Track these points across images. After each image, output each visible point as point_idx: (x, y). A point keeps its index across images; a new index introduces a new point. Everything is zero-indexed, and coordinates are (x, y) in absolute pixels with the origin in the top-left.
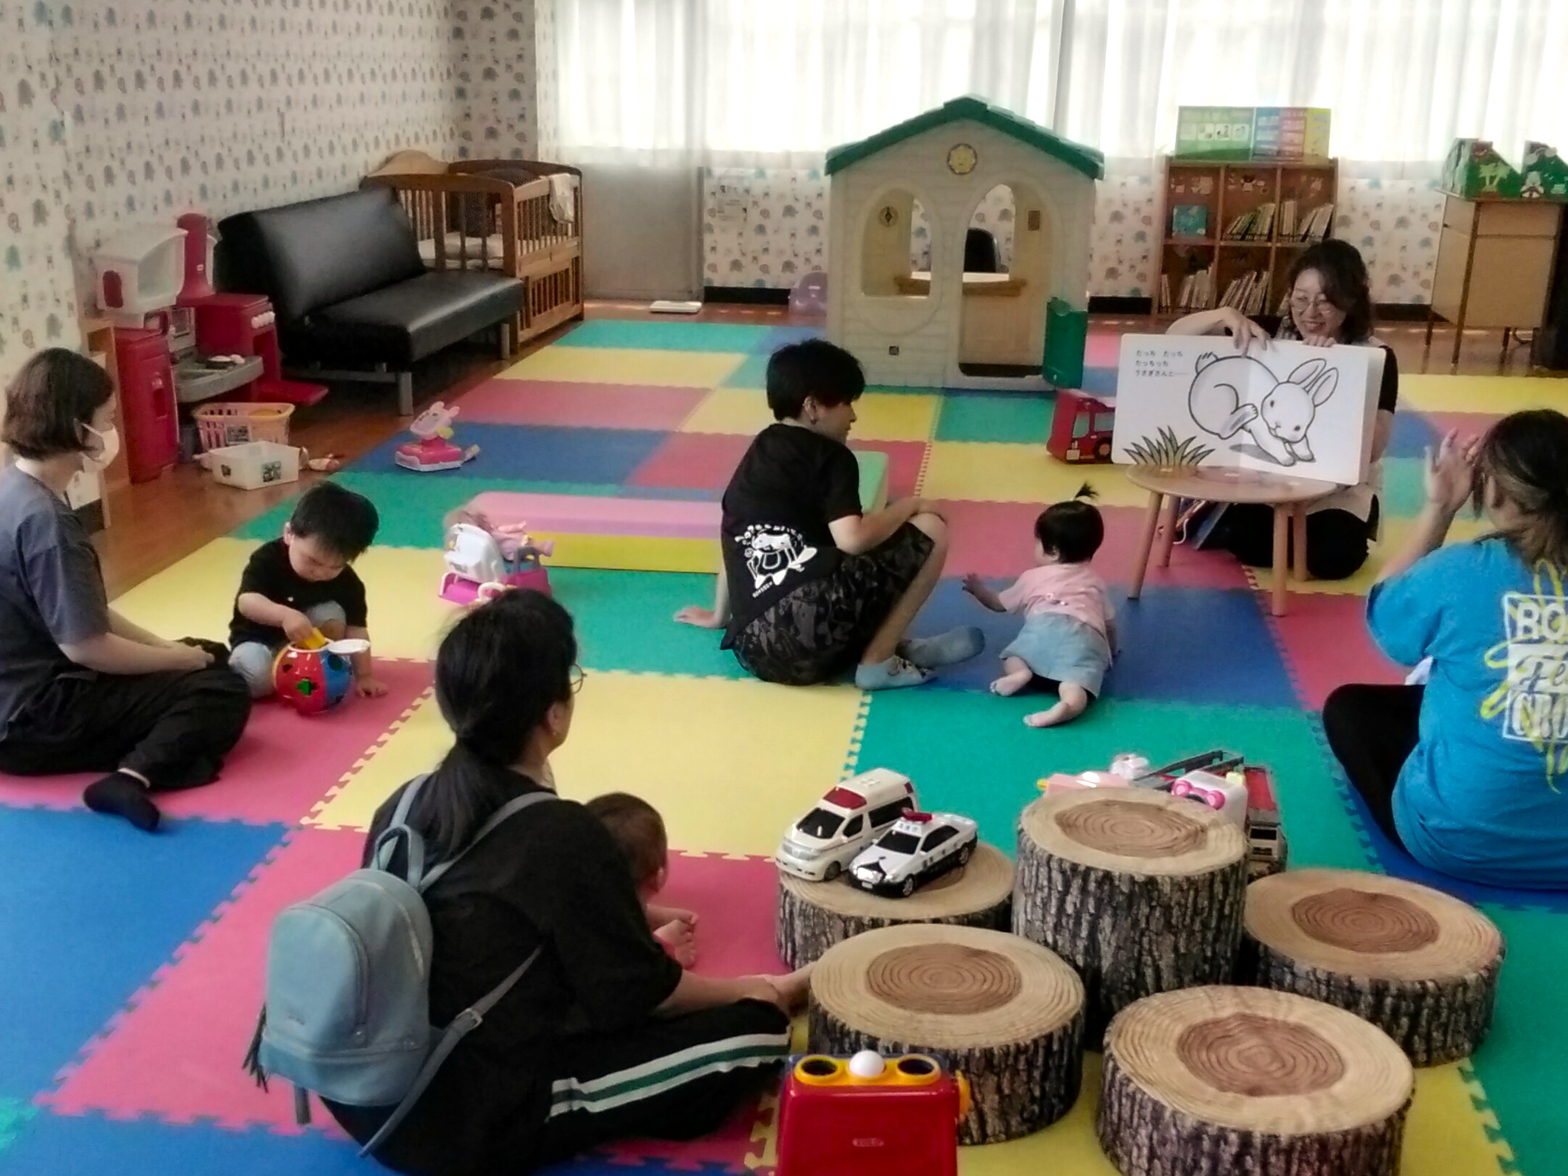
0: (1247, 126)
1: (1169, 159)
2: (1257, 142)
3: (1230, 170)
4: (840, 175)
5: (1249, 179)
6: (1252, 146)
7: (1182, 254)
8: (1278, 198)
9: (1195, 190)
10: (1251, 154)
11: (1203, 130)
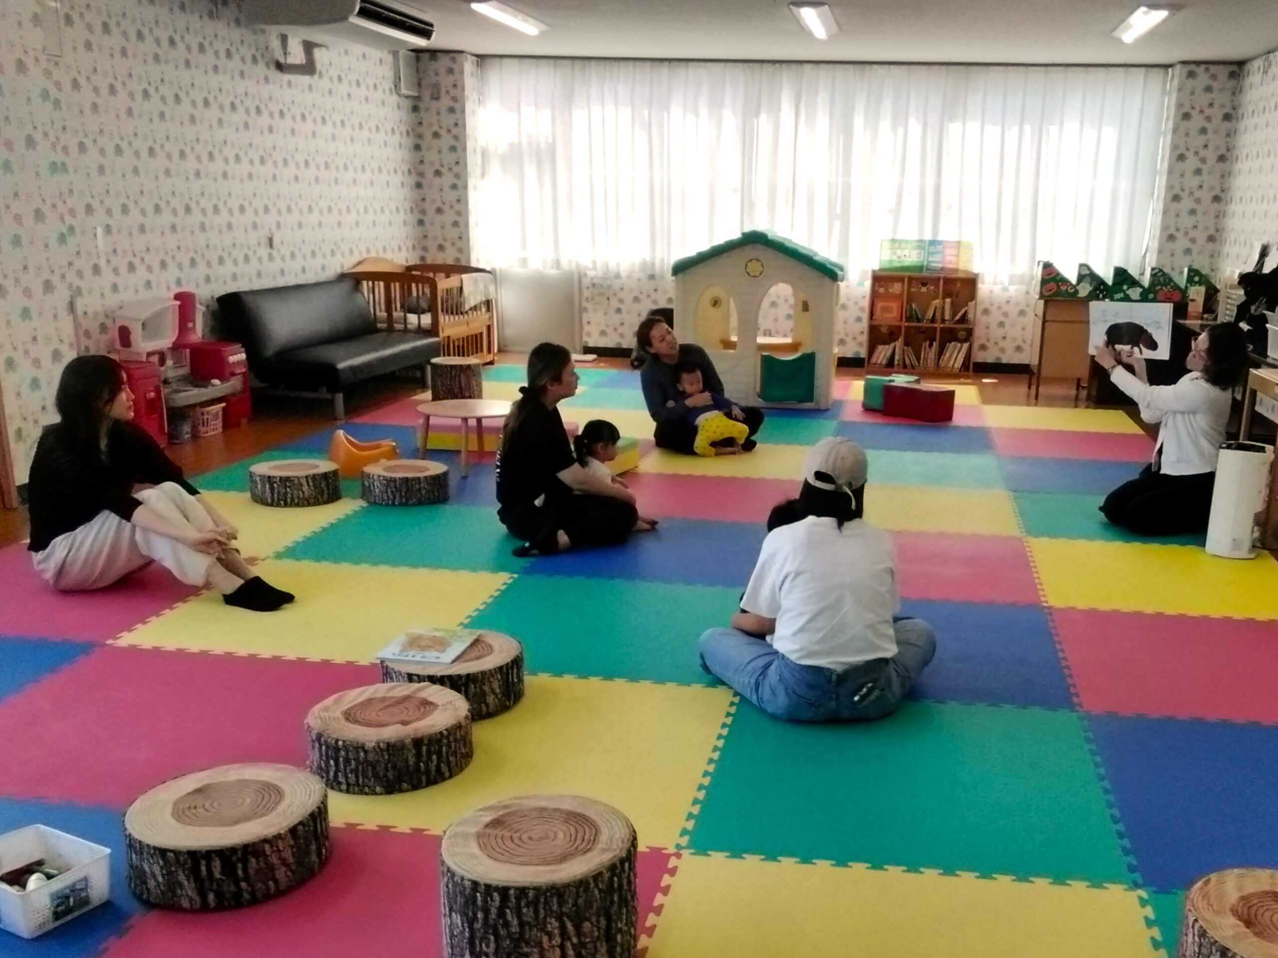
0: (922, 251)
1: (874, 272)
2: (929, 262)
3: (911, 279)
4: (680, 276)
5: (924, 284)
6: (925, 264)
7: (884, 330)
8: (941, 297)
9: (891, 291)
10: (925, 269)
11: (895, 254)
